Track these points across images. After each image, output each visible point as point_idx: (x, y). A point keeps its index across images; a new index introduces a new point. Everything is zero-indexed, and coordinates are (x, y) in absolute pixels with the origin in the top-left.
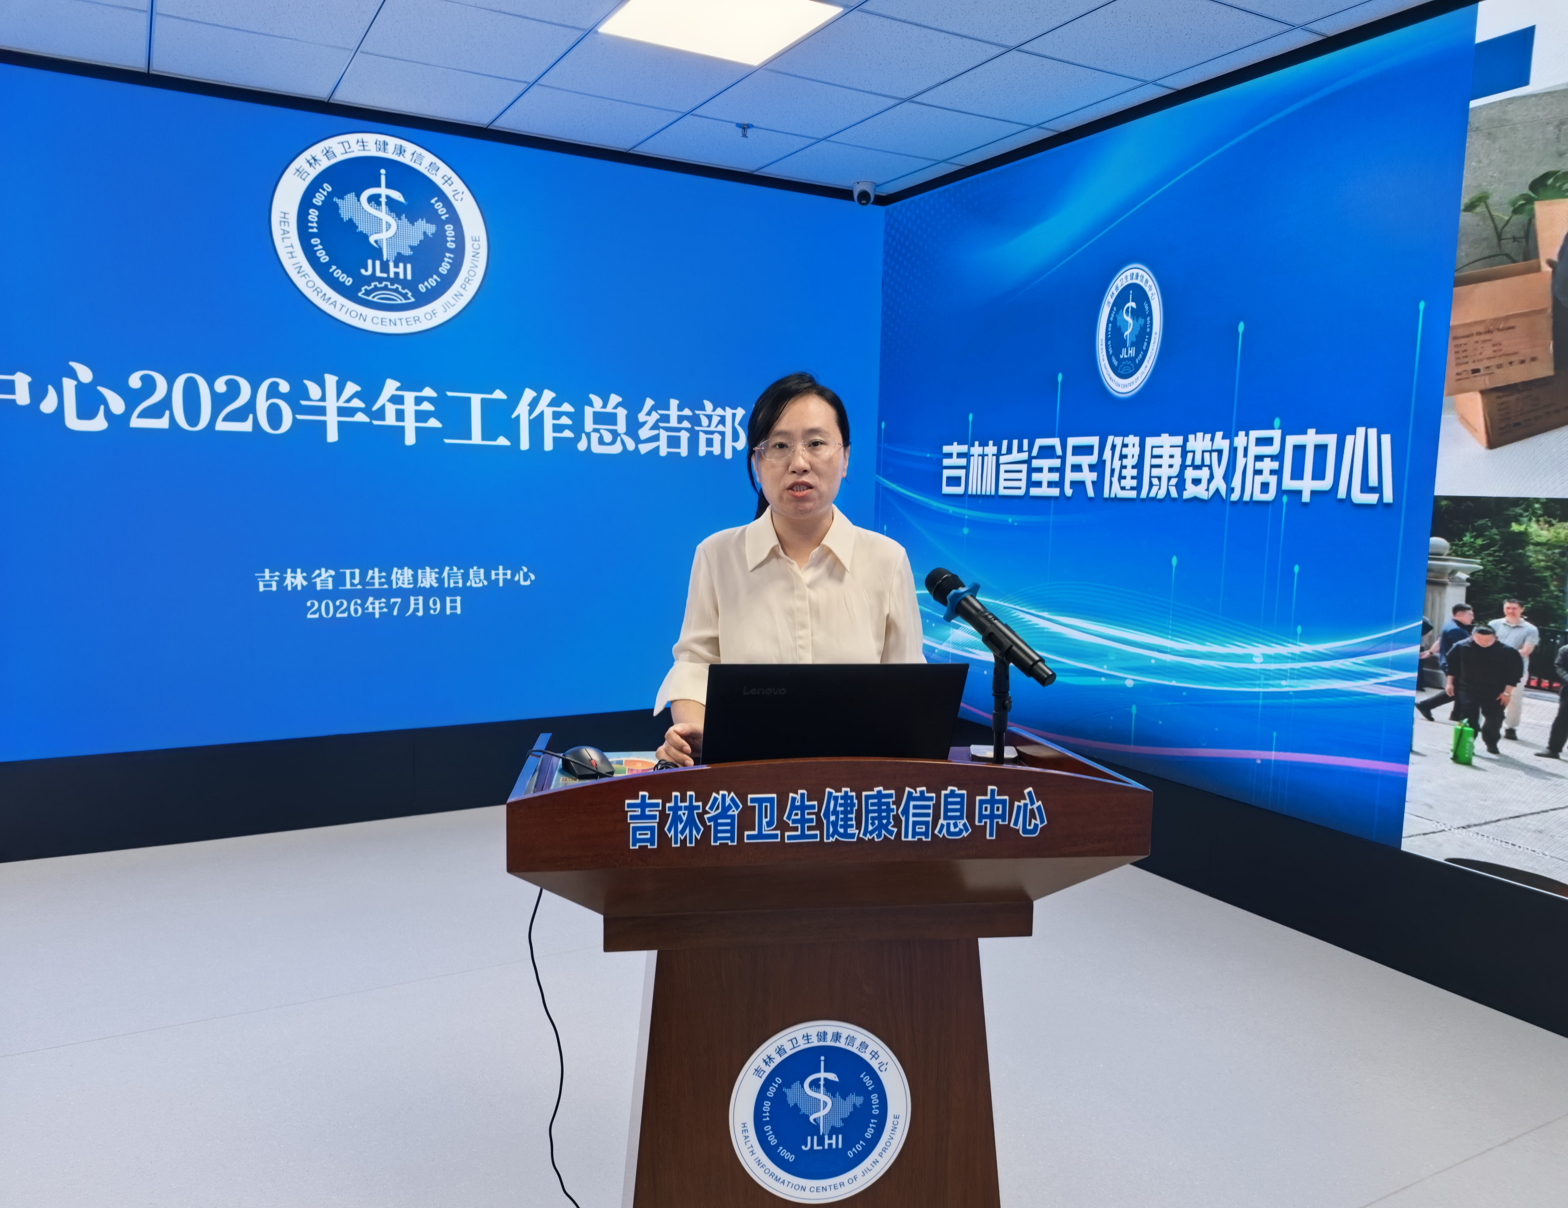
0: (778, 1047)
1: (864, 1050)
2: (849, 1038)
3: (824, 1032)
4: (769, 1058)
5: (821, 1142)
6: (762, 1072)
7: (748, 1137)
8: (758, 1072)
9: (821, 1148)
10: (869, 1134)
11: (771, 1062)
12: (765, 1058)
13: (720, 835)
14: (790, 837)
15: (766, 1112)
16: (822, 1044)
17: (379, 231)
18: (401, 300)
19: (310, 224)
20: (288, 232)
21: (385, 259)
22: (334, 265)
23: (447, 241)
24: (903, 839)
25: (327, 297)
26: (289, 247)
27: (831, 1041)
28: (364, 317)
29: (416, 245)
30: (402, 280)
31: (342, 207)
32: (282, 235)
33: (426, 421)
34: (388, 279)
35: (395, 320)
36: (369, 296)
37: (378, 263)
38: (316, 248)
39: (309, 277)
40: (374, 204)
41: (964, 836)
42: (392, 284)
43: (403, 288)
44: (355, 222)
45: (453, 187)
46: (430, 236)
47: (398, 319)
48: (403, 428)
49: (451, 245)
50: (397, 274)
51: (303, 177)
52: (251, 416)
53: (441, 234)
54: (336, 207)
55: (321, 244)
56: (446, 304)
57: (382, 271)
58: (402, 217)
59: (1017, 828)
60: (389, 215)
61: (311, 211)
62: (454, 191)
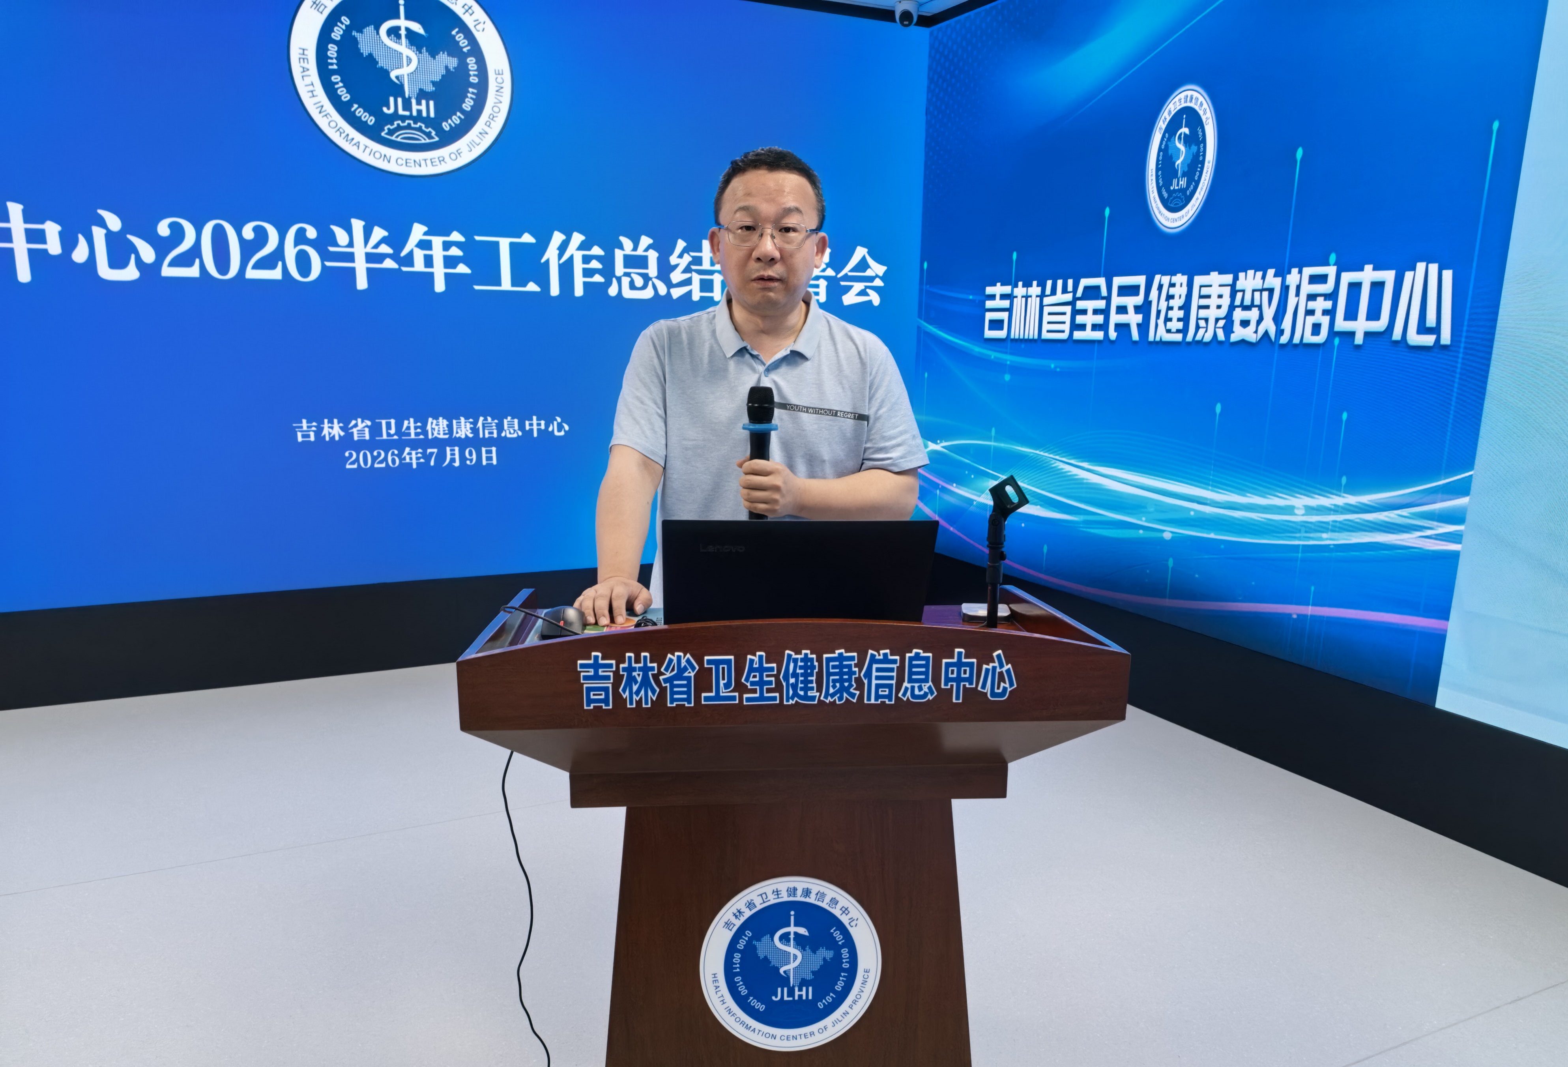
0: (748, 901)
1: (834, 906)
2: (819, 894)
3: (794, 888)
4: (739, 911)
5: (791, 993)
6: (732, 925)
7: (719, 987)
8: (728, 925)
9: (791, 999)
10: (839, 987)
11: (741, 916)
12: (735, 911)
13: (676, 696)
14: (748, 699)
15: (736, 964)
16: (792, 899)
17: (400, 66)
18: (425, 139)
19: (330, 61)
20: (308, 70)
21: (407, 96)
22: (356, 103)
23: (470, 76)
24: (866, 702)
25: (350, 137)
26: (309, 85)
27: (801, 896)
28: (388, 158)
29: (438, 80)
30: (425, 118)
31: (361, 42)
32: (302, 73)
33: (455, 267)
34: (411, 117)
35: (420, 161)
36: (392, 135)
37: (400, 100)
38: (336, 86)
39: (331, 117)
40: (394, 37)
41: (929, 699)
42: (415, 123)
43: (427, 127)
44: (375, 57)
45: (474, 17)
46: (452, 70)
47: (423, 160)
48: (432, 274)
49: (474, 80)
50: (419, 112)
51: (321, 10)
52: (280, 264)
53: (463, 67)
54: (355, 41)
55: (341, 81)
56: (471, 143)
57: (404, 109)
58: (422, 51)
59: (985, 691)
60: (409, 48)
61: (330, 46)
62: (475, 21)
